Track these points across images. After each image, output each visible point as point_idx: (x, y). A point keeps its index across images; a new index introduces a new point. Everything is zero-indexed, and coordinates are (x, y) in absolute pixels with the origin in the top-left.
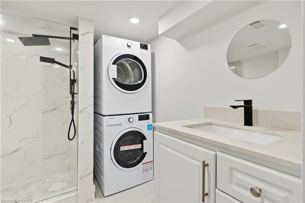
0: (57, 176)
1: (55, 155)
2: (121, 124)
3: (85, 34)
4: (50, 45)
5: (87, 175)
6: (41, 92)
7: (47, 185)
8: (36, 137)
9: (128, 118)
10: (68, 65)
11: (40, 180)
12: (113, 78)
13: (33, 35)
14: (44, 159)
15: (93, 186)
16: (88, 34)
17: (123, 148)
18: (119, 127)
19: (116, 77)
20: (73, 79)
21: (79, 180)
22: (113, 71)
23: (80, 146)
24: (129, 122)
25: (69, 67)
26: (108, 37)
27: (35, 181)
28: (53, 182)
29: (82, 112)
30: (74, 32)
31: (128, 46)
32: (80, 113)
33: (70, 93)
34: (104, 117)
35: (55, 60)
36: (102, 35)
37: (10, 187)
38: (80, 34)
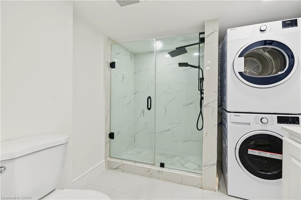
0: (192, 158)
1: (191, 140)
2: (250, 123)
3: (210, 35)
4: (187, 52)
5: (211, 165)
6: (182, 90)
7: (184, 161)
8: (179, 123)
9: (260, 118)
10: (197, 65)
11: (181, 156)
12: (239, 72)
13: (176, 48)
14: (184, 141)
15: (216, 178)
16: (213, 34)
17: (251, 152)
18: (248, 126)
19: (242, 70)
20: (202, 77)
21: (204, 167)
22: (240, 65)
23: (204, 136)
24: (261, 122)
25: (198, 67)
26: (234, 29)
27: (178, 155)
28: (188, 161)
29: (206, 106)
30: (202, 36)
31: (261, 31)
32: (205, 107)
33: (198, 90)
34: (228, 114)
35: (188, 64)
36: (227, 30)
37: (165, 153)
38: (206, 36)
